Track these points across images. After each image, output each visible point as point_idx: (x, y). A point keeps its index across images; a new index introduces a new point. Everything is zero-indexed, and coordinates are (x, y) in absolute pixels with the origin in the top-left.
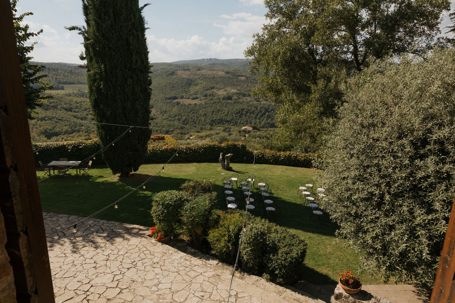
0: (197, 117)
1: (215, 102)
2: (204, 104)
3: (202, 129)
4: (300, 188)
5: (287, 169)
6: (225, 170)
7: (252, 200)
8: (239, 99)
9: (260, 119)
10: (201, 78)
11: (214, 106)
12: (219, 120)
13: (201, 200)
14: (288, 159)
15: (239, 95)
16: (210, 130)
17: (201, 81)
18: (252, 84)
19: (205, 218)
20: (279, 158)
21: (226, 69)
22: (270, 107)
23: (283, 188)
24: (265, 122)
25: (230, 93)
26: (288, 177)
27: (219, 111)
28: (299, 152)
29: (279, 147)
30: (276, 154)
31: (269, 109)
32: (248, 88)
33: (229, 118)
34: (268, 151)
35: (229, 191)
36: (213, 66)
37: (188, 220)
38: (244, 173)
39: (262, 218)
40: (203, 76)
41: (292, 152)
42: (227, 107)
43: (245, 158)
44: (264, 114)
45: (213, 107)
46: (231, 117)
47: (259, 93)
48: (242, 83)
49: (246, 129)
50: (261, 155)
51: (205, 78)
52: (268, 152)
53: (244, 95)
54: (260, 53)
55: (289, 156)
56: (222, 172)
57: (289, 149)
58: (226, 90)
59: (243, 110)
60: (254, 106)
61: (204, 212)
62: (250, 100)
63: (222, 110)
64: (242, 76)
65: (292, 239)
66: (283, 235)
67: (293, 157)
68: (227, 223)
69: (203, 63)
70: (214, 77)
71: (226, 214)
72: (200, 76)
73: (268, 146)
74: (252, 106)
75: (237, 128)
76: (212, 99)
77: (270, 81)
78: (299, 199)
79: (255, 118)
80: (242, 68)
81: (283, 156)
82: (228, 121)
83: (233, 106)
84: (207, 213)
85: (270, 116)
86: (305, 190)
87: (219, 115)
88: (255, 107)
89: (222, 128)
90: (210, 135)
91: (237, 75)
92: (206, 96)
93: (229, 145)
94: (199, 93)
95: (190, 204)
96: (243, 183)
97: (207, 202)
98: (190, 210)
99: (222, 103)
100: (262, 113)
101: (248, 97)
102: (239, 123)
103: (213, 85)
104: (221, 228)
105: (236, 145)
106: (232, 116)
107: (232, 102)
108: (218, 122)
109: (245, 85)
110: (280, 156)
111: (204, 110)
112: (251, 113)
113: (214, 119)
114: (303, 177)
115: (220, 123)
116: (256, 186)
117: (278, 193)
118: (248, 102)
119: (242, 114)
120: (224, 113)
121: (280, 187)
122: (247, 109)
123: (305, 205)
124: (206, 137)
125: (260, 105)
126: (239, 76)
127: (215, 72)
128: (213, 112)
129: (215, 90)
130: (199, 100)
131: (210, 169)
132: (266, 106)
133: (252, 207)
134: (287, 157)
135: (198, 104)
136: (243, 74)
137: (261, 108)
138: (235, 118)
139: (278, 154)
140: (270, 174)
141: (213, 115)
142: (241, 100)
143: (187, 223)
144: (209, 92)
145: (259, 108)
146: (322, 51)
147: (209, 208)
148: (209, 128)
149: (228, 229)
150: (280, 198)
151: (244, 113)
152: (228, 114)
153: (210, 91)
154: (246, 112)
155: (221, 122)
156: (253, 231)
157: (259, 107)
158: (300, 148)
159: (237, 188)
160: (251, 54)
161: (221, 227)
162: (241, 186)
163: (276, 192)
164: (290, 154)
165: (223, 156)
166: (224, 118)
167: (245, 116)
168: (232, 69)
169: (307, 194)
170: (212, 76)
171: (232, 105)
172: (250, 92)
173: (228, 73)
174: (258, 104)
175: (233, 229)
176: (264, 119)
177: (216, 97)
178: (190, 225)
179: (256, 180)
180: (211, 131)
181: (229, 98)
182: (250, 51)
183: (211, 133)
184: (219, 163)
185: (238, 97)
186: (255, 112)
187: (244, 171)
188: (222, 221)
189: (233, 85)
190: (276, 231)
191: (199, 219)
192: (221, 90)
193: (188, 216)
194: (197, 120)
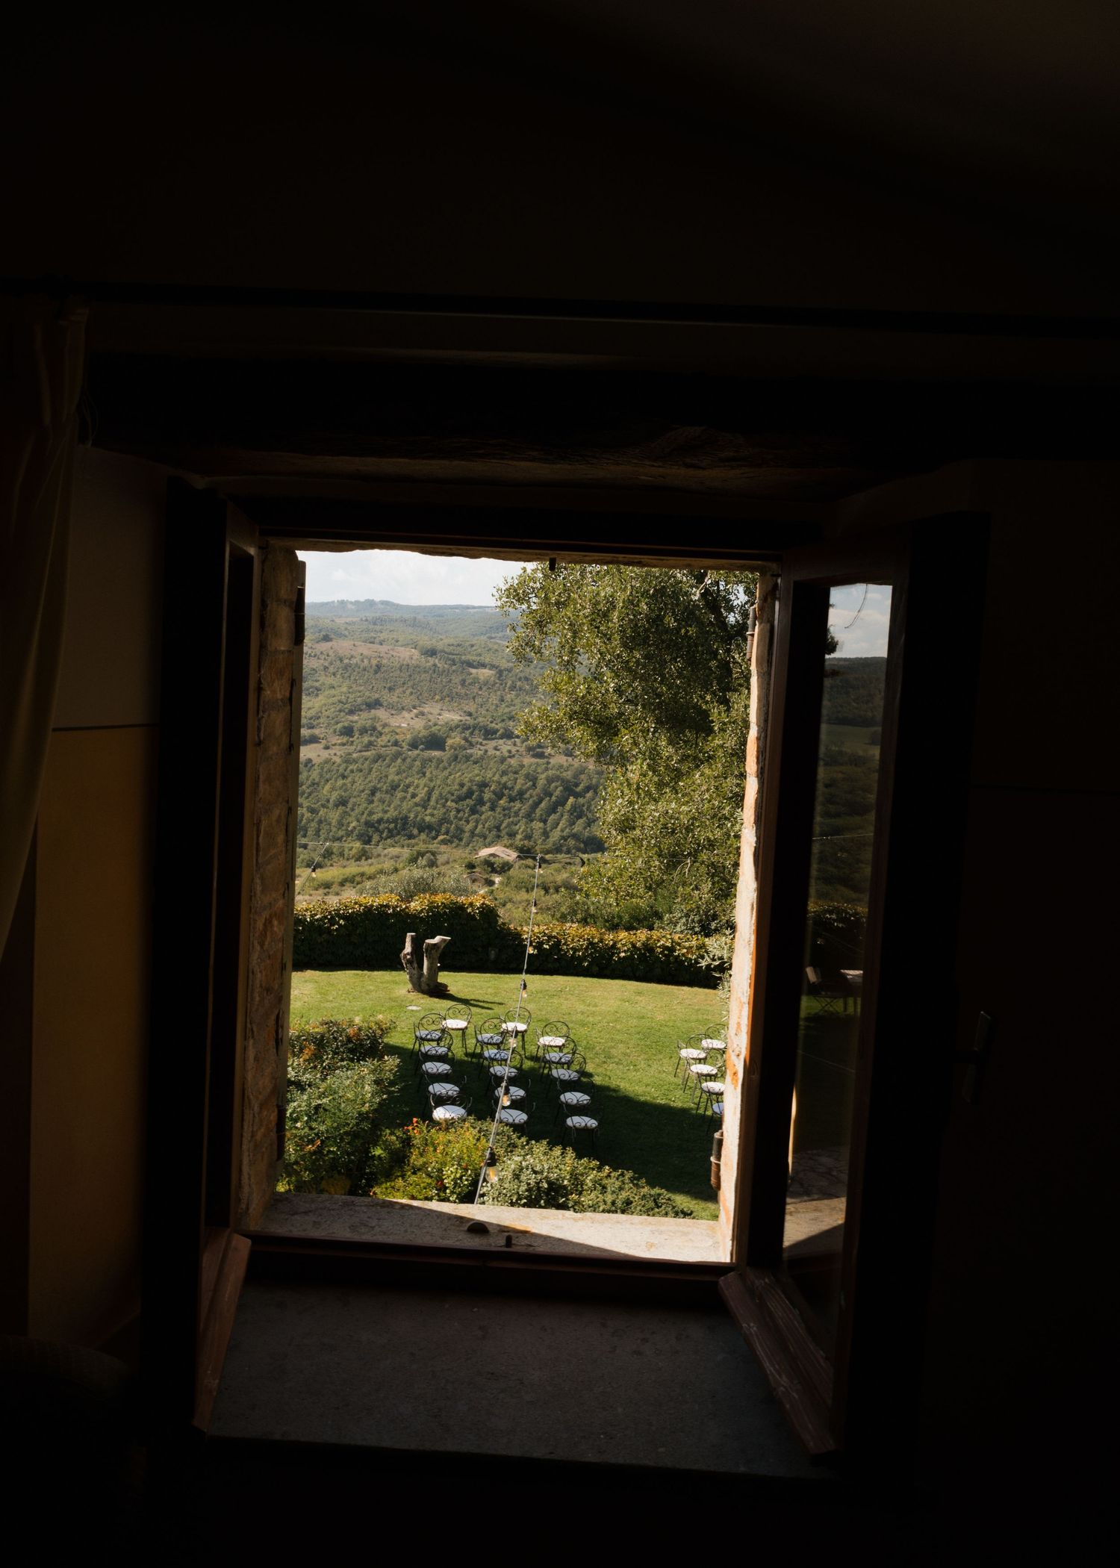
0: (313, 811)
1: (379, 757)
2: (338, 760)
3: (328, 854)
4: (685, 1053)
5: (639, 993)
6: (421, 995)
7: (518, 1092)
8: (472, 745)
9: (545, 822)
10: (331, 669)
11: (378, 770)
12: (395, 821)
13: (348, 1082)
14: (642, 957)
15: (472, 733)
16: (358, 859)
17: (330, 680)
18: (517, 696)
19: (358, 1142)
20: (613, 954)
21: (426, 641)
22: (582, 776)
23: (625, 1054)
24: (562, 831)
25: (435, 725)
26: (643, 1017)
27: (394, 787)
28: (682, 932)
29: (613, 917)
30: (601, 940)
31: (577, 785)
32: (504, 709)
33: (432, 815)
34: (572, 928)
35: (439, 1064)
36: (378, 628)
37: (301, 1150)
38: (490, 1006)
39: (552, 1145)
40: (341, 660)
41: (655, 934)
42: (424, 774)
43: (493, 954)
44: (562, 802)
45: (374, 774)
46: (439, 813)
47: (544, 728)
48: (481, 689)
49: (493, 855)
50: (548, 941)
51: (346, 668)
52: (575, 934)
53: (489, 734)
54: (546, 598)
55: (645, 945)
56: (411, 1003)
57: (645, 923)
58: (423, 714)
59: (484, 785)
60: (524, 772)
61: (357, 1124)
62: (510, 752)
63: (408, 786)
64: (484, 666)
65: (652, 1209)
66: (624, 1195)
67: (659, 950)
68: (433, 1160)
69: (341, 617)
70: (379, 667)
71: (433, 1131)
72: (330, 659)
73: (574, 912)
74: (516, 773)
75: (460, 853)
76: (370, 743)
77: (582, 690)
78: (679, 1093)
79: (529, 817)
80: (484, 638)
81: (624, 945)
82: (429, 827)
83: (446, 773)
84: (366, 1126)
85: (582, 811)
86: (700, 1061)
87: (397, 802)
88: (527, 776)
89: (406, 852)
90: (358, 879)
91: (463, 663)
92: (348, 731)
93: (438, 907)
94: (321, 720)
95: (310, 1098)
96: (486, 1036)
97: (367, 1087)
98: (310, 1118)
99: (409, 760)
100: (554, 798)
101: (501, 742)
102: (467, 834)
103: (377, 696)
104: (414, 1178)
105: (461, 908)
106: (444, 806)
107: (444, 758)
108: (390, 831)
109: (494, 699)
110: (614, 946)
111: (340, 782)
112: (512, 800)
113: (375, 817)
114: (694, 1017)
115: (398, 834)
116: (531, 1049)
117: (608, 1073)
118: (503, 760)
119: (481, 802)
120: (414, 796)
121: (614, 1052)
122: (499, 783)
123: (701, 1111)
124: (342, 884)
125: (547, 769)
126: (470, 665)
127: (383, 649)
128: (373, 793)
129: (381, 713)
130: (321, 746)
131: (368, 992)
132: (568, 775)
133: (520, 1117)
134: (639, 949)
135: (316, 761)
136: (487, 659)
137: (550, 780)
138: (456, 817)
139: (609, 937)
140: (581, 1007)
141: (372, 802)
142: (476, 752)
143: (296, 1163)
144: (360, 719)
145: (541, 782)
146: (746, 598)
147: (375, 1110)
148: (354, 851)
149: (440, 1179)
150: (614, 1090)
151: (487, 796)
152: (429, 799)
153: (364, 715)
154: (494, 792)
155: (401, 828)
156: (523, 1178)
157: (543, 776)
158: (684, 920)
159: (467, 1054)
160: (518, 600)
161: (414, 1173)
162: (478, 1051)
163: (600, 1070)
164: (648, 939)
165: (417, 943)
166: (412, 815)
167: (492, 809)
168: (446, 641)
169: (705, 1072)
170: (374, 662)
171: (445, 768)
172: (511, 723)
173: (432, 653)
174: (538, 764)
175: (455, 1180)
176: (560, 819)
177: (384, 739)
178: (306, 1170)
179: (531, 1027)
180: (363, 862)
181: (435, 742)
182: (515, 591)
183: (361, 870)
184: (402, 969)
185: (466, 739)
186: (527, 796)
187: (490, 999)
188: (416, 1152)
189: (450, 697)
190: (600, 1185)
191: (339, 1147)
192: (405, 714)
193: (301, 1138)
194: (309, 821)
